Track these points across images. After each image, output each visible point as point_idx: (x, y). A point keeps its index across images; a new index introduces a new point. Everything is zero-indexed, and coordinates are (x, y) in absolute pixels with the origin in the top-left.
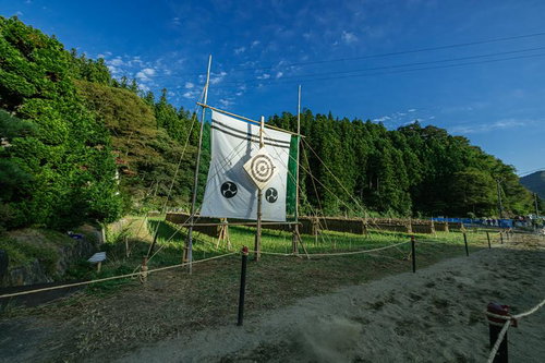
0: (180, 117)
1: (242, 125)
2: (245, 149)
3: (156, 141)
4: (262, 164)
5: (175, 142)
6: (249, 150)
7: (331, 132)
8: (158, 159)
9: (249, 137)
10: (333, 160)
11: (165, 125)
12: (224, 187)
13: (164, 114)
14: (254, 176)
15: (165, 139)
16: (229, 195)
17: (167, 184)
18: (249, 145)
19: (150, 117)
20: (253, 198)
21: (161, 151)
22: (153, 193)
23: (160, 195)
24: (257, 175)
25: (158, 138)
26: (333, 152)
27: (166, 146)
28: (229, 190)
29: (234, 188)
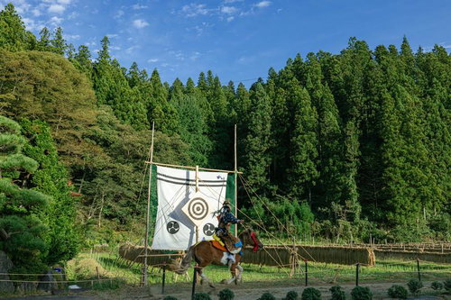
0: (132, 83)
1: (181, 173)
2: (185, 193)
3: (97, 128)
4: (197, 205)
5: (126, 126)
6: (188, 194)
7: (403, 82)
8: (101, 158)
9: (187, 182)
10: (407, 135)
11: (110, 99)
12: (169, 225)
13: (107, 81)
14: (191, 215)
15: (111, 124)
16: (173, 232)
17: (117, 199)
18: (187, 189)
19: (87, 90)
20: (192, 234)
21: (106, 144)
22: (97, 215)
23: (106, 217)
24: (194, 215)
25: (100, 123)
26: (406, 121)
27: (112, 136)
28: (173, 228)
29: (177, 225)
